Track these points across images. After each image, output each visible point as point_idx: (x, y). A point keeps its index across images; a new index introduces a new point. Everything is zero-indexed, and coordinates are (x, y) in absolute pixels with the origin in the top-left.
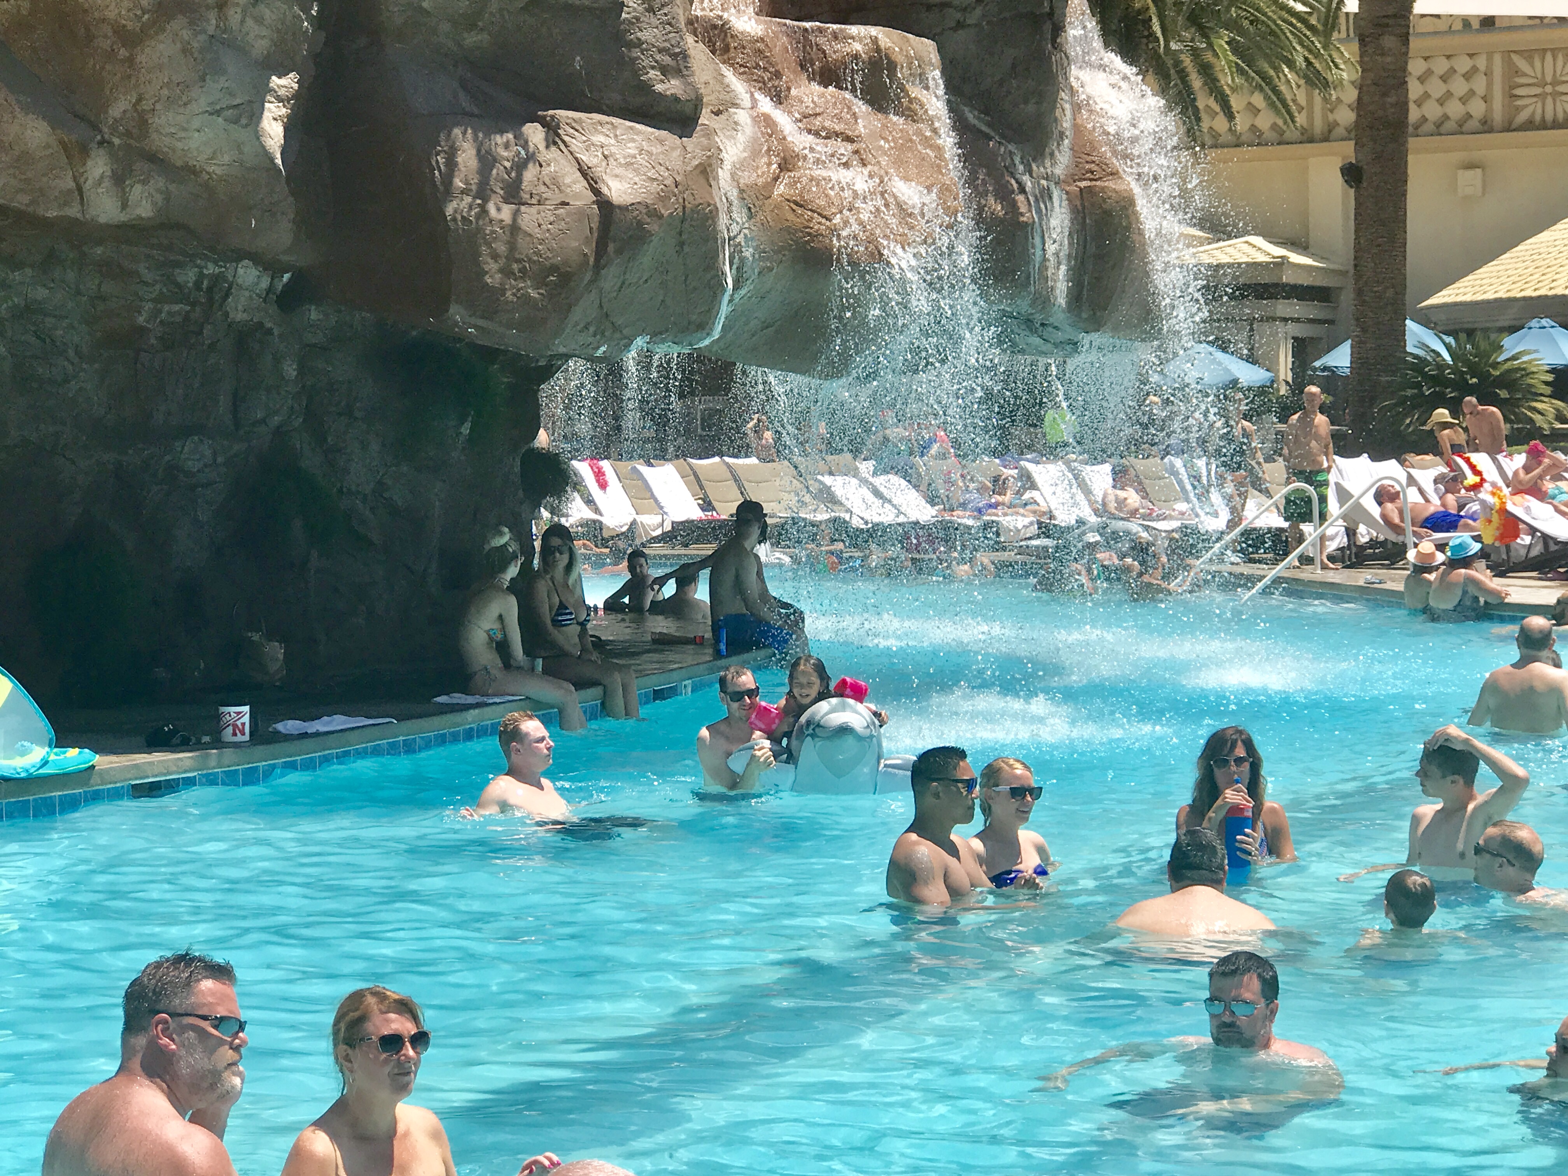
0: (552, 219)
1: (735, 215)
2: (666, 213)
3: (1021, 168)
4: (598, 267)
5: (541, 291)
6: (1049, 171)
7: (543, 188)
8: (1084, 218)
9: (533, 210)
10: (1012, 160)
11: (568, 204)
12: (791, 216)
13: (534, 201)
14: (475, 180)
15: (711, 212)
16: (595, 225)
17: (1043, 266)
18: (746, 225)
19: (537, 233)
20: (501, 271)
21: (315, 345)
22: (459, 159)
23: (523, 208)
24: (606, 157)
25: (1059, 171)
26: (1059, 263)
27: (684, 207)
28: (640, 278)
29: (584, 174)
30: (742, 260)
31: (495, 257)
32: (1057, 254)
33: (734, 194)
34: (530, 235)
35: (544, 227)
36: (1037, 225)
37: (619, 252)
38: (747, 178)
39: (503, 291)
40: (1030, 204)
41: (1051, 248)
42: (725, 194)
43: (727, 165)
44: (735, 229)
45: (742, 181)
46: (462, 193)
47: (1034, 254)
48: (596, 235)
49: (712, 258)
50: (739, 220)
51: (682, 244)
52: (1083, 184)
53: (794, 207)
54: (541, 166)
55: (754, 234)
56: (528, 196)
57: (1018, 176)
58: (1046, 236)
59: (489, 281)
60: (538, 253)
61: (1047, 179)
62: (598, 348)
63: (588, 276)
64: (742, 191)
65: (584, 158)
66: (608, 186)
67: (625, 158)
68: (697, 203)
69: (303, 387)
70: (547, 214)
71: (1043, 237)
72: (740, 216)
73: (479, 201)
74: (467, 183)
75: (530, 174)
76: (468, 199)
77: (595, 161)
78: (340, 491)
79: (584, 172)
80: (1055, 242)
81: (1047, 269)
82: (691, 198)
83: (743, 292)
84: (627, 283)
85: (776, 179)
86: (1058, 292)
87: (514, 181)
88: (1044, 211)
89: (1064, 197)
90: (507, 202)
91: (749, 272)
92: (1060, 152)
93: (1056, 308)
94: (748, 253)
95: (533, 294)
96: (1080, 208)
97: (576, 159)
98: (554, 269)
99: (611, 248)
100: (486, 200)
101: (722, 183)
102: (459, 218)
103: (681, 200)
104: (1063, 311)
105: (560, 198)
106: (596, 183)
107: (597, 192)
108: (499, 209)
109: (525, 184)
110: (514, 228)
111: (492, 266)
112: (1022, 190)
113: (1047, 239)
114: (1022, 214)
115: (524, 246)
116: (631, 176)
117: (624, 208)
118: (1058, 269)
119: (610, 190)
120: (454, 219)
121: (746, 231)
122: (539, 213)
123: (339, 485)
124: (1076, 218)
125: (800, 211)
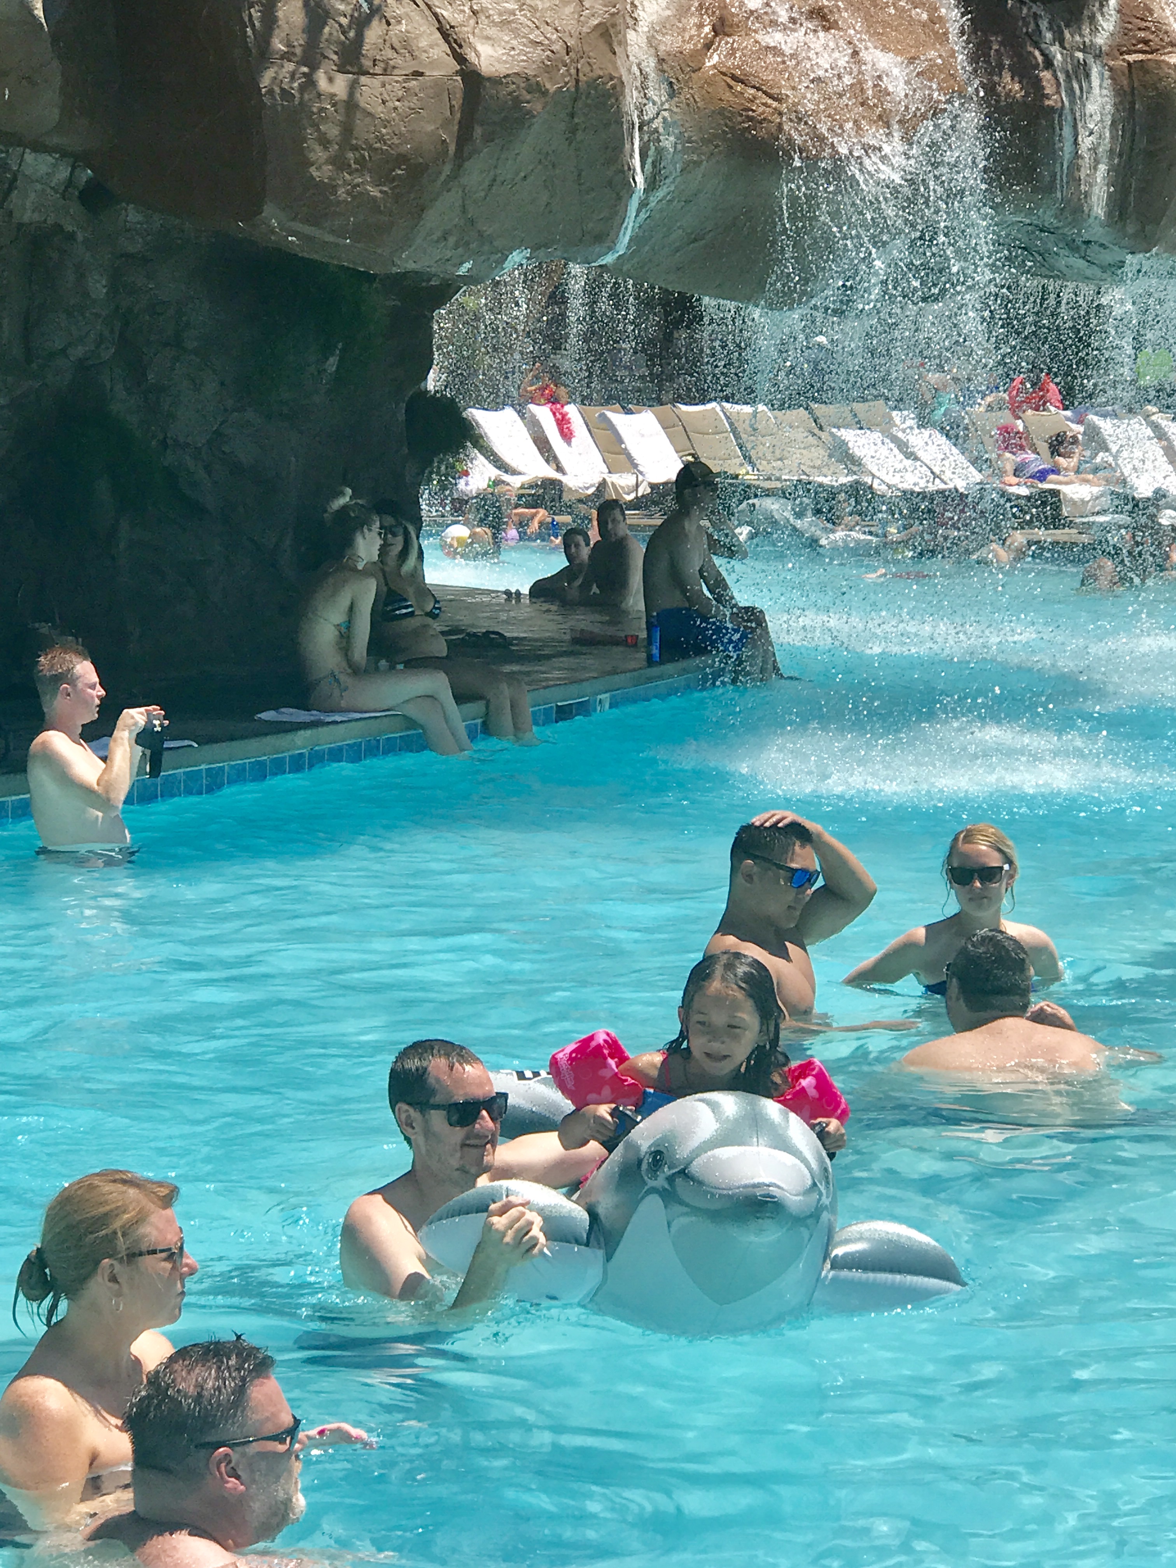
0: (400, 93)
1: (651, 93)
2: (552, 88)
3: (1049, 36)
4: (461, 157)
5: (385, 189)
6: (1087, 40)
7: (390, 53)
8: (1133, 103)
9: (376, 82)
10: (1038, 26)
11: (422, 74)
12: (727, 96)
13: (378, 70)
14: (299, 40)
15: (614, 87)
16: (457, 103)
17: (1074, 166)
18: (666, 106)
19: (379, 110)
20: (332, 161)
21: (131, 256)
22: (280, 14)
23: (363, 79)
24: (475, 13)
25: (1100, 40)
26: (1097, 162)
27: (577, 81)
28: (517, 174)
29: (445, 36)
30: (660, 151)
31: (324, 142)
32: (1094, 150)
33: (650, 65)
34: (370, 114)
35: (390, 104)
36: (1067, 111)
37: (488, 139)
38: (669, 43)
39: (334, 188)
40: (1058, 84)
41: (1086, 142)
42: (639, 65)
43: (643, 27)
44: (650, 111)
45: (662, 48)
46: (282, 58)
47: (1062, 149)
48: (458, 116)
49: (614, 149)
50: (656, 99)
51: (574, 130)
52: (1131, 58)
53: (732, 83)
54: (388, 24)
55: (677, 117)
56: (371, 64)
57: (1043, 46)
58: (1080, 125)
59: (315, 174)
60: (381, 139)
61: (1084, 50)
62: (461, 264)
63: (447, 169)
64: (661, 61)
65: (445, 13)
66: (476, 51)
67: (500, 14)
68: (594, 75)
69: (117, 308)
70: (395, 85)
71: (1075, 127)
72: (657, 93)
73: (305, 69)
74: (289, 45)
75: (374, 33)
76: (290, 66)
77: (460, 18)
78: (164, 443)
79: (446, 32)
80: (1091, 133)
81: (1079, 170)
82: (587, 69)
83: (660, 194)
84: (500, 179)
85: (708, 46)
86: (1094, 199)
87: (351, 42)
88: (1078, 92)
89: (1107, 74)
90: (341, 71)
91: (671, 167)
92: (1103, 15)
93: (1091, 220)
94: (668, 142)
95: (374, 192)
96: (1126, 88)
97: (435, 15)
98: (402, 159)
99: (478, 131)
100: (314, 68)
101: (633, 50)
102: (277, 90)
103: (573, 71)
104: (1102, 225)
105: (413, 67)
106: (461, 46)
107: (460, 59)
108: (331, 80)
109: (366, 47)
110: (351, 105)
111: (319, 154)
112: (1049, 63)
113: (1081, 130)
114: (1047, 96)
115: (363, 131)
116: (507, 38)
117: (496, 81)
118: (1095, 168)
119: (478, 56)
120: (271, 92)
121: (666, 114)
122: (384, 86)
123: (161, 437)
124: (1121, 102)
125: (739, 88)
